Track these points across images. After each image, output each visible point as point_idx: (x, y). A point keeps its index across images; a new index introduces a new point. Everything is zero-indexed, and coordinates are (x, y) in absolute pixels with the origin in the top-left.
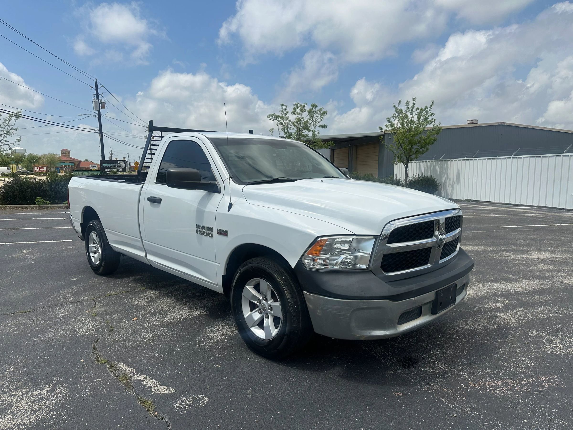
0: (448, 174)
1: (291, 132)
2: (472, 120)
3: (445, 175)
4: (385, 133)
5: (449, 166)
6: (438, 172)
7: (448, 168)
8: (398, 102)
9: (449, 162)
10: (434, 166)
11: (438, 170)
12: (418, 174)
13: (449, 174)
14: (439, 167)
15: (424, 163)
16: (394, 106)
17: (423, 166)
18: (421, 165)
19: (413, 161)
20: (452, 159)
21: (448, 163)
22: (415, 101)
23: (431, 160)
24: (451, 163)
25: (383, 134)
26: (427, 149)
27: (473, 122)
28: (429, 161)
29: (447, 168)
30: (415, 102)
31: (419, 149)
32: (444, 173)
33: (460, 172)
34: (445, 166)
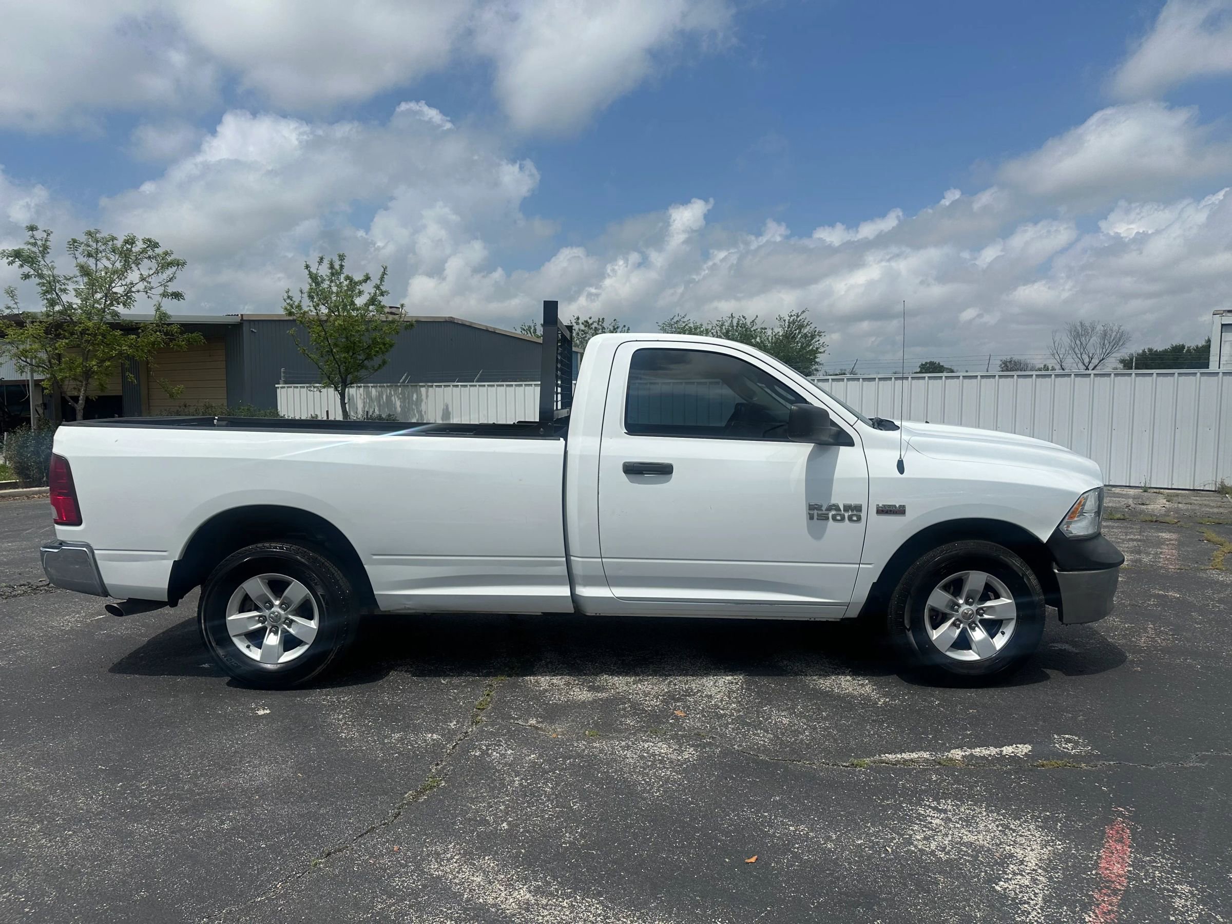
0: (423, 413)
1: (68, 302)
2: (391, 307)
3: (415, 415)
4: (242, 320)
5: (424, 397)
6: (399, 409)
7: (422, 401)
8: (318, 259)
9: (423, 390)
10: (387, 396)
11: (398, 403)
12: (367, 412)
13: (425, 412)
14: (399, 399)
15: (362, 389)
16: (307, 267)
17: (358, 396)
18: (353, 395)
19: (355, 385)
20: (430, 384)
21: (420, 391)
22: (345, 261)
23: (379, 385)
24: (427, 392)
25: (239, 321)
26: (384, 362)
27: (394, 310)
28: (375, 385)
29: (419, 401)
30: (343, 264)
31: (363, 362)
32: (413, 410)
33: (450, 409)
34: (415, 396)
